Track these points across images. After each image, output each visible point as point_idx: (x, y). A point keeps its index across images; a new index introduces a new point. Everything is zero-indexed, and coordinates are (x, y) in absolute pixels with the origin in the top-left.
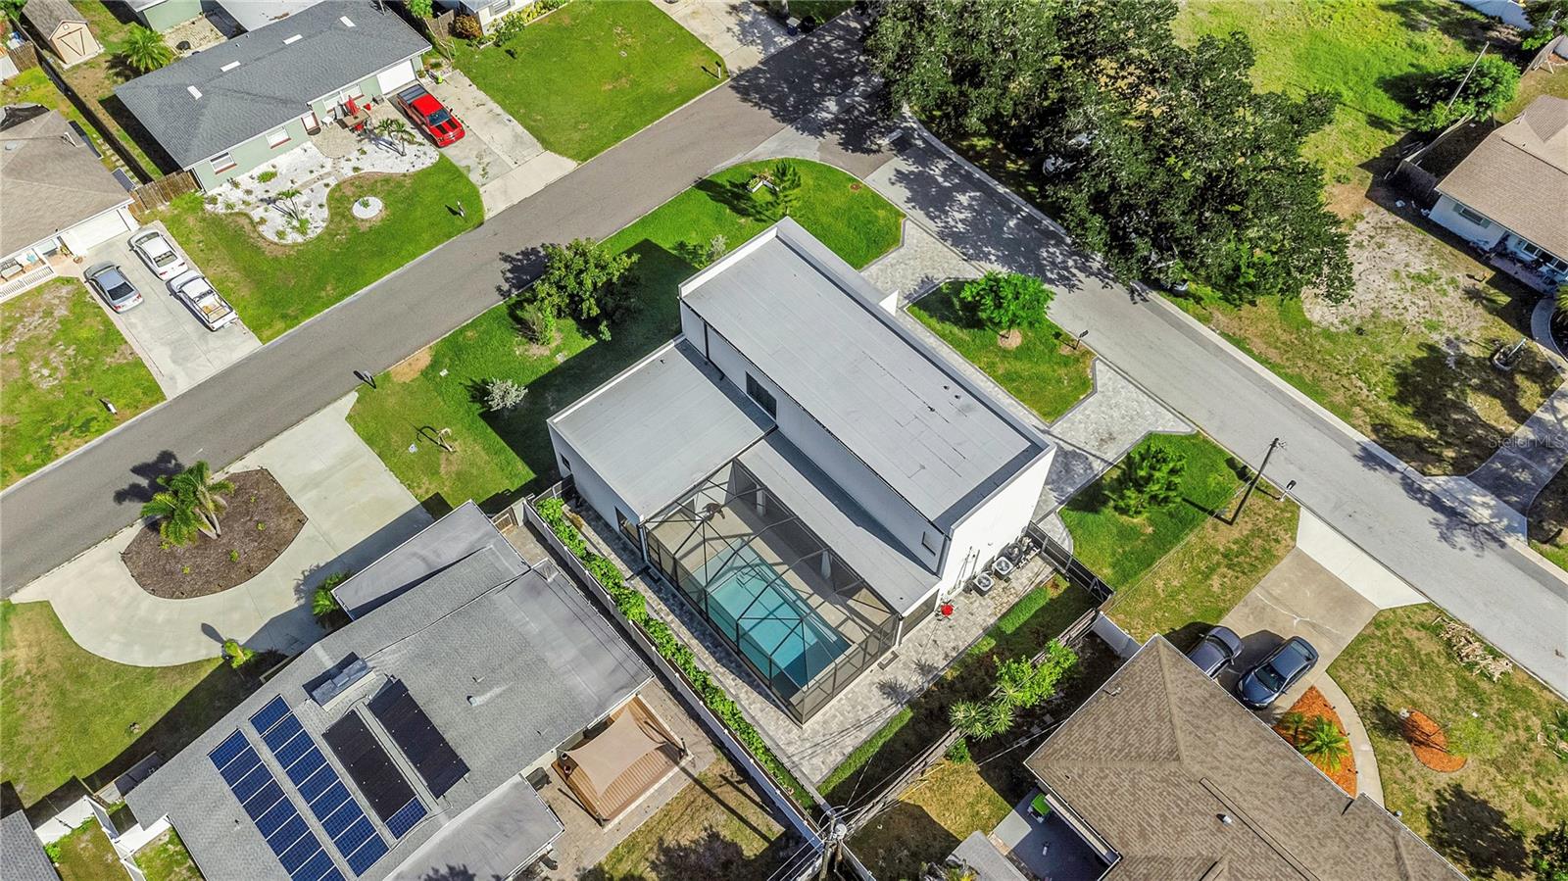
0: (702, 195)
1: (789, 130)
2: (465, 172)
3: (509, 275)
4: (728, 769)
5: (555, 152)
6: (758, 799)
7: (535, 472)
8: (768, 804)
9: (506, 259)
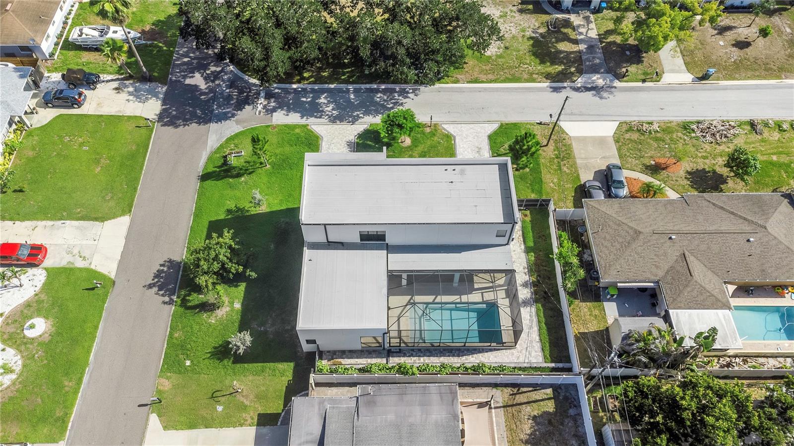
0: (209, 183)
1: (213, 126)
2: (71, 266)
3: (161, 292)
4: (508, 390)
5: (110, 219)
6: (531, 389)
7: (291, 362)
8: (536, 387)
9: (150, 286)
